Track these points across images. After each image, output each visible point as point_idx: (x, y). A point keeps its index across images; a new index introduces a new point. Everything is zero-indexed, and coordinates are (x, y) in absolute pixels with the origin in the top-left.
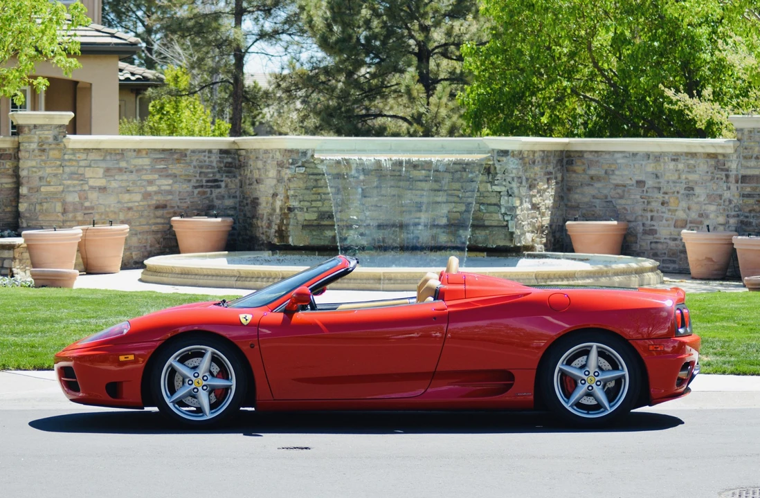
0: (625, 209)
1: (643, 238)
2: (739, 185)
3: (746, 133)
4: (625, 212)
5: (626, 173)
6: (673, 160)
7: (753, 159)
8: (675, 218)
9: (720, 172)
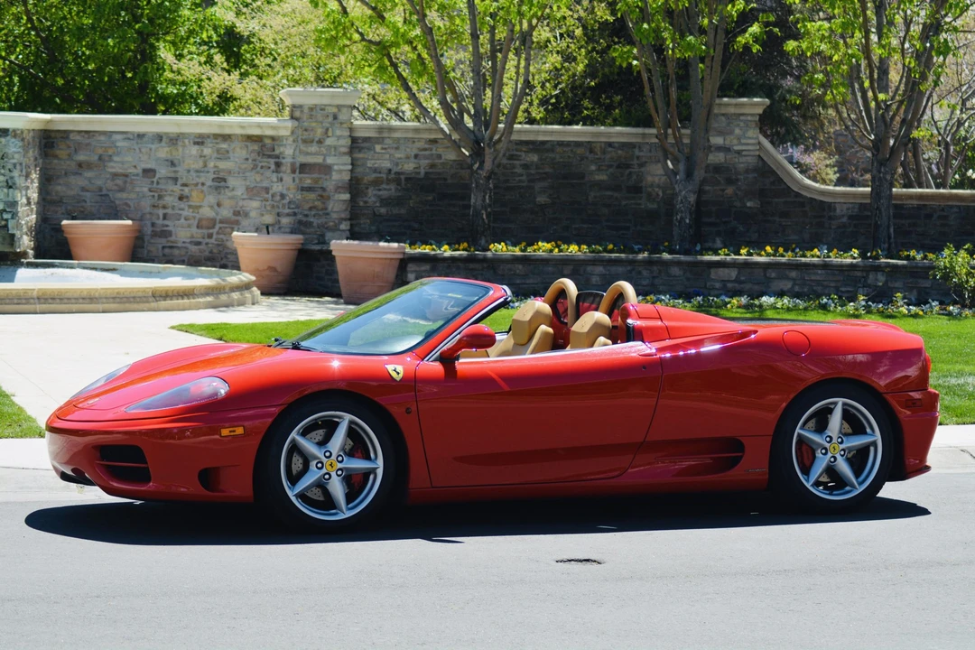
0: (127, 204)
1: (152, 241)
2: (297, 175)
3: (306, 110)
4: (127, 208)
5: (129, 159)
6: (196, 143)
7: (315, 144)
8: (198, 216)
9: (265, 160)
